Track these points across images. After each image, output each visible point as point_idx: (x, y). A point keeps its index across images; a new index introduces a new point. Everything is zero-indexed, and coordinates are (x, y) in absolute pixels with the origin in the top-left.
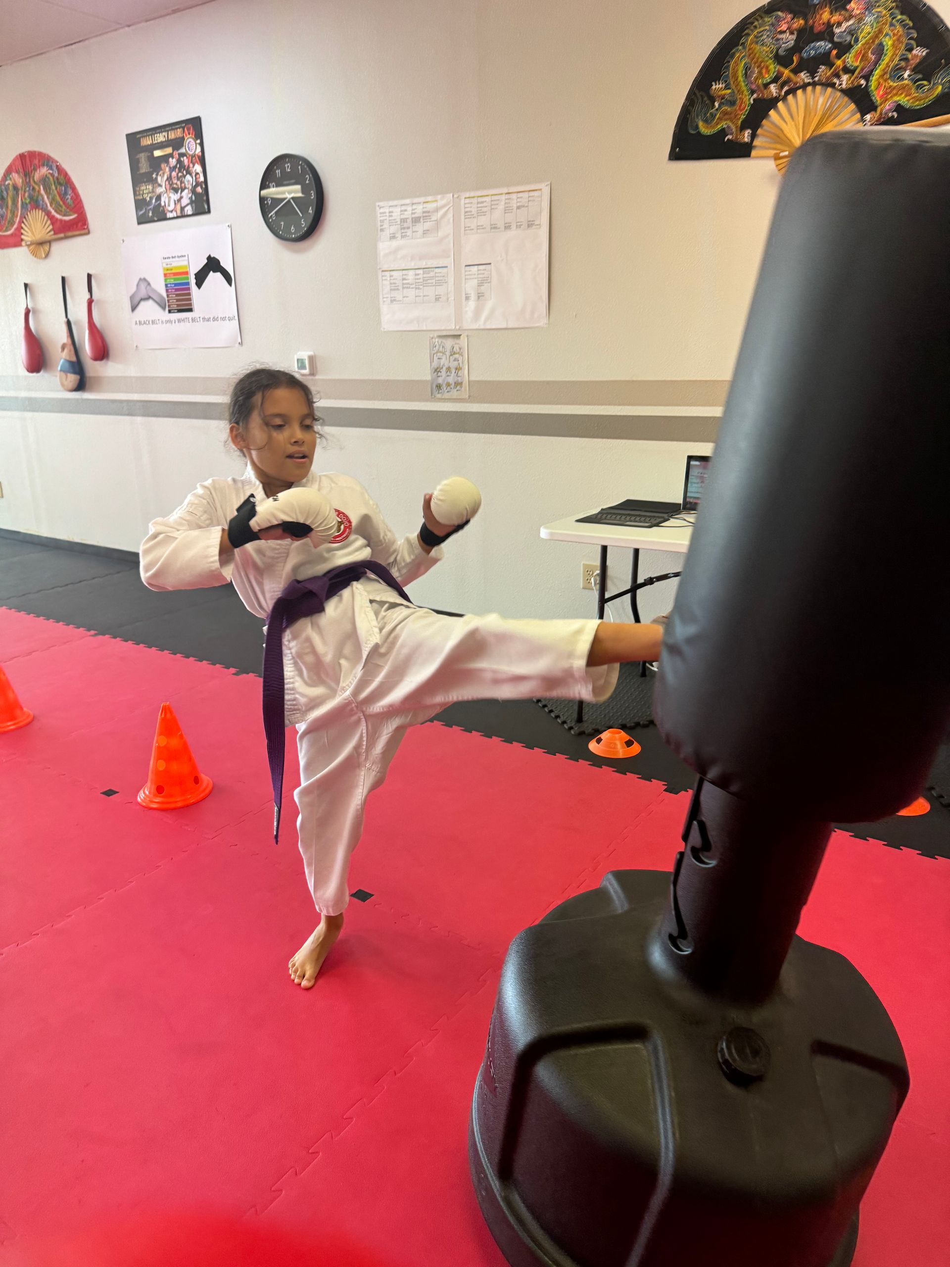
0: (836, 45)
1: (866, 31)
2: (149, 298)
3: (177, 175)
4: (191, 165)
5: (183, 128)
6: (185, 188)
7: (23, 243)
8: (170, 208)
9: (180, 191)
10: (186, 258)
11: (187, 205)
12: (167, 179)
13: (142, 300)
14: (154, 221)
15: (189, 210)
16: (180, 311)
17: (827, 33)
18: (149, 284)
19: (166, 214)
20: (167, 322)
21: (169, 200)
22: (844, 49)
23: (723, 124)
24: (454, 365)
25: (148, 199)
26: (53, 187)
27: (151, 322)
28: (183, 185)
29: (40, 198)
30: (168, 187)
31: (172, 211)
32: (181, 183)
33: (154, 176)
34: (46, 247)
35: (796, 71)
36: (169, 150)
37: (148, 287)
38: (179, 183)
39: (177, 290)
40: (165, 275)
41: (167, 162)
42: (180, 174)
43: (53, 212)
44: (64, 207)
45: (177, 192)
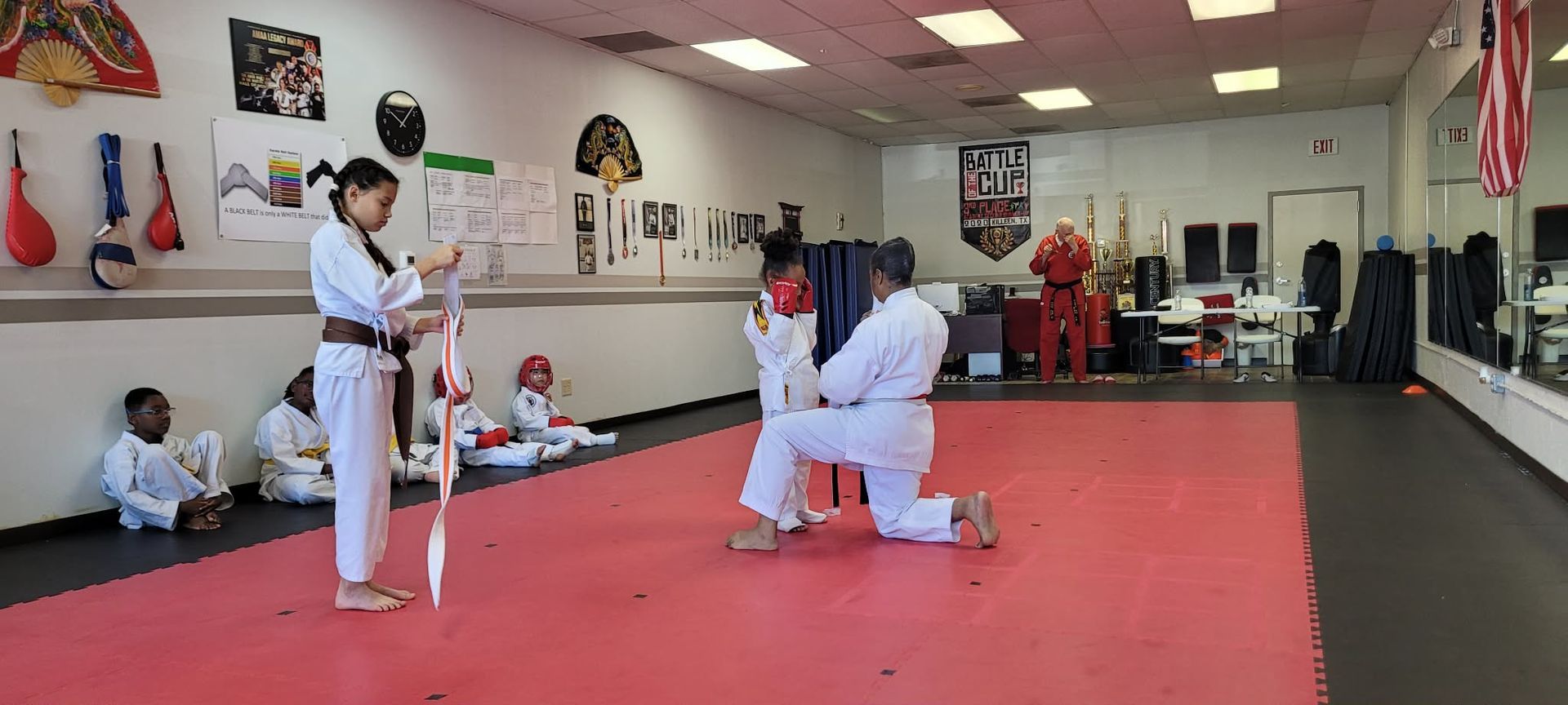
0: (616, 141)
1: (622, 139)
2: (247, 185)
3: (295, 78)
4: (311, 75)
5: (305, 41)
6: (303, 92)
7: (18, 74)
8: (284, 105)
9: (296, 93)
10: (299, 155)
11: (305, 108)
12: (283, 78)
13: (235, 186)
14: (263, 112)
15: (306, 113)
16: (285, 205)
17: (612, 135)
18: (247, 171)
19: (278, 109)
20: (268, 214)
21: (283, 97)
22: (618, 144)
23: (591, 160)
24: (499, 263)
25: (257, 89)
26: (102, 26)
27: (246, 211)
28: (300, 89)
29: (71, 29)
30: (283, 85)
31: (285, 109)
32: (299, 86)
33: (267, 70)
34: (73, 93)
35: (607, 146)
36: (287, 54)
37: (246, 174)
38: (296, 85)
39: (283, 184)
40: (271, 167)
41: (284, 64)
42: (298, 79)
43: (100, 55)
44: (120, 55)
45: (293, 93)
